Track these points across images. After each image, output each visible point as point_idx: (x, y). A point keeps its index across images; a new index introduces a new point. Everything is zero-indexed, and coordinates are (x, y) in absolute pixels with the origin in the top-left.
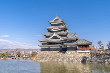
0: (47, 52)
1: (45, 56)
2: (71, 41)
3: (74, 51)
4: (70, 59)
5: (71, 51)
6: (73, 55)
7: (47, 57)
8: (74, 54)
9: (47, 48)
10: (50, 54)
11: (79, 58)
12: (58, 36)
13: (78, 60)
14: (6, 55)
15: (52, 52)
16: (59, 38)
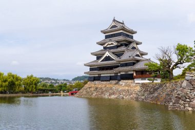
0: (97, 82)
1: (93, 89)
2: (126, 65)
3: (130, 81)
4: (120, 94)
5: (126, 81)
6: (127, 88)
7: (94, 90)
8: (130, 86)
9: (97, 76)
10: (100, 86)
11: (134, 92)
12: (113, 57)
13: (131, 96)
14: (64, 88)
15: (103, 82)
16: (113, 60)
